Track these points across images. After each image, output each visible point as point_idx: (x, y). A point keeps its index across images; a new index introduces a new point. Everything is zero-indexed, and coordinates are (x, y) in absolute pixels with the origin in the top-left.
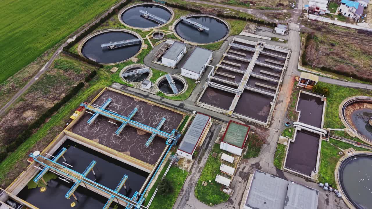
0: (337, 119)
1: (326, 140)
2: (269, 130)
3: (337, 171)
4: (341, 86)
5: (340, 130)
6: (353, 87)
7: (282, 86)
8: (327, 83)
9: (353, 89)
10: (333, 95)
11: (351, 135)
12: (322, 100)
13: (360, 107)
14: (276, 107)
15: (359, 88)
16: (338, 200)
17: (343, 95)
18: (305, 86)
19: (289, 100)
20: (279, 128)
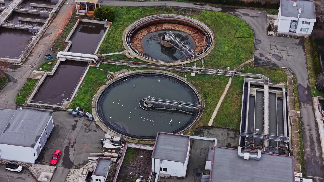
0: (118, 43)
1: (95, 66)
2: (22, 67)
3: (97, 95)
4: (133, 7)
5: (118, 53)
6: (147, 7)
7: (55, 17)
8: (116, 7)
9: (147, 8)
10: (121, 18)
11: (129, 56)
12: (105, 26)
13: (157, 29)
14: (40, 41)
15: (155, 6)
16: (88, 123)
17: (134, 17)
18: (86, 13)
19: (61, 31)
20: (36, 63)
